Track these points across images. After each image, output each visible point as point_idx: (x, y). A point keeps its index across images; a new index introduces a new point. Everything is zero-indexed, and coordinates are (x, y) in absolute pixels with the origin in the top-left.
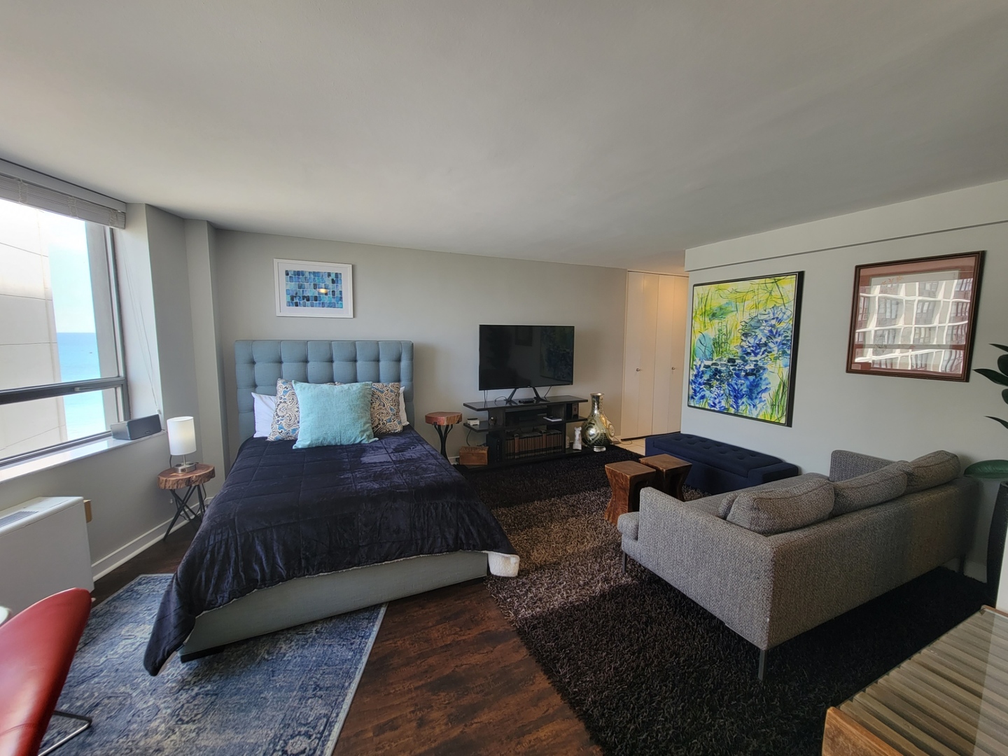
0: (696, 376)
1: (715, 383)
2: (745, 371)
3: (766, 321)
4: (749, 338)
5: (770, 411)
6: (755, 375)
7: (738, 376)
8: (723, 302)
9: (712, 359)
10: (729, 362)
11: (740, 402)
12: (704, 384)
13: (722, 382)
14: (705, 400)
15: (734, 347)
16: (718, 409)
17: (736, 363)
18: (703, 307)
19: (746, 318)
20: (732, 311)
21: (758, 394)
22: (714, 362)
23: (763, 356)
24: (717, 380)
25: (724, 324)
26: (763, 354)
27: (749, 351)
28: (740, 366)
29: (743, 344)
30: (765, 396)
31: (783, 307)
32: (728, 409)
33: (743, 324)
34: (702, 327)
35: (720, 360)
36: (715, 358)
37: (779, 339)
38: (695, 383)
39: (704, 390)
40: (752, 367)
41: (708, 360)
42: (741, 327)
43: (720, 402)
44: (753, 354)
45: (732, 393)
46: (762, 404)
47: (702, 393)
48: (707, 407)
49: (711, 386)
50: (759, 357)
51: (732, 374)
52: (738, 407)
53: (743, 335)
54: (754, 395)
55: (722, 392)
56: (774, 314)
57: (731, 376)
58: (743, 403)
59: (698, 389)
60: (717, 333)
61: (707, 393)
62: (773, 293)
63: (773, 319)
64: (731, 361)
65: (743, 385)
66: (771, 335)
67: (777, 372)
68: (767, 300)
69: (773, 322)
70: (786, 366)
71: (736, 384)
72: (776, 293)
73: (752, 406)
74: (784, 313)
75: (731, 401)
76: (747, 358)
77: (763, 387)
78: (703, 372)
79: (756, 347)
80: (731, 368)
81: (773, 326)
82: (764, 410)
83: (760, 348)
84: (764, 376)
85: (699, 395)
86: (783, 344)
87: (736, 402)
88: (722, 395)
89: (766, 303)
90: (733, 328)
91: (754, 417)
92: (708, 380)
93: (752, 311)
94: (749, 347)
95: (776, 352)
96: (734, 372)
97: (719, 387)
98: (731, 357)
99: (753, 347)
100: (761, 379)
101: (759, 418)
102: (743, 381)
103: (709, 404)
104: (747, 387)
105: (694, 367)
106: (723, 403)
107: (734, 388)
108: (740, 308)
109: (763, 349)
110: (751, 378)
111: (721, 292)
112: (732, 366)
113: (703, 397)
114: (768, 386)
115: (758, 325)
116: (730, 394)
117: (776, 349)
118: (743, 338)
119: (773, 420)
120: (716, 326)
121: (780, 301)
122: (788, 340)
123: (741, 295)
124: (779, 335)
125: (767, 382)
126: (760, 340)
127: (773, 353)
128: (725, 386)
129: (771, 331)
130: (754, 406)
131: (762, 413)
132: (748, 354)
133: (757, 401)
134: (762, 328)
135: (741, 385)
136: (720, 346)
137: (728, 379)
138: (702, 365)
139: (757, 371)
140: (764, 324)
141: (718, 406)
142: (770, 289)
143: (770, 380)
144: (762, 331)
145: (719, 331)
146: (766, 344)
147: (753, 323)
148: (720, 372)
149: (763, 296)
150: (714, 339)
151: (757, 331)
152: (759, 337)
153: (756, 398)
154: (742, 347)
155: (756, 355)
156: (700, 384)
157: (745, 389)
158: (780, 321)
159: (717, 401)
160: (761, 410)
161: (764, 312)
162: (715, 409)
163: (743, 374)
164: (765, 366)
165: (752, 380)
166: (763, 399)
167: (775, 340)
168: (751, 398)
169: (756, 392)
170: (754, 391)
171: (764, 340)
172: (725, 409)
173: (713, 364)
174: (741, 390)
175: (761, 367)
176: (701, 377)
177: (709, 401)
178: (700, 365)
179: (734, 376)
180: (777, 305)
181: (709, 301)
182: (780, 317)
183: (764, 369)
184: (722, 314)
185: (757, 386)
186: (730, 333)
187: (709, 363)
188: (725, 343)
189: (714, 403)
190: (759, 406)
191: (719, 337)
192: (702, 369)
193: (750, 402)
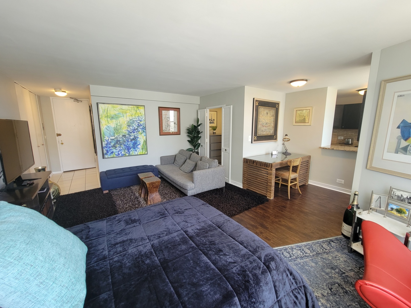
0: (106, 144)
1: (118, 145)
2: (131, 139)
3: (136, 121)
4: (130, 127)
5: (141, 151)
6: (135, 140)
7: (128, 141)
8: (116, 113)
9: (115, 136)
10: (123, 136)
11: (130, 150)
12: (112, 147)
13: (121, 144)
14: (113, 154)
15: (124, 130)
16: (121, 155)
17: (126, 137)
18: (106, 114)
19: (128, 119)
20: (121, 117)
21: (137, 146)
22: (116, 137)
23: (137, 133)
24: (119, 144)
25: (118, 121)
26: (137, 132)
27: (131, 132)
28: (128, 138)
29: (128, 129)
30: (139, 146)
31: (141, 117)
32: (125, 154)
33: (127, 122)
34: (107, 123)
35: (119, 136)
36: (116, 135)
37: (141, 127)
38: (106, 147)
39: (112, 150)
40: (133, 137)
41: (112, 136)
42: (126, 123)
43: (121, 153)
44: (133, 133)
45: (126, 148)
46: (139, 149)
47: (112, 151)
48: (115, 156)
49: (116, 147)
50: (135, 133)
51: (125, 141)
52: (129, 152)
53: (128, 126)
54: (135, 147)
55: (122, 148)
56: (138, 119)
57: (125, 142)
58: (131, 151)
59: (109, 150)
60: (115, 125)
61: (114, 150)
62: (137, 112)
63: (139, 120)
64: (124, 136)
65: (131, 144)
66: (139, 126)
67: (142, 138)
68: (135, 113)
69: (139, 121)
70: (145, 136)
71: (127, 144)
72: (138, 111)
73: (135, 151)
74: (142, 119)
75: (126, 151)
76: (130, 134)
77: (138, 144)
78: (110, 142)
79: (134, 130)
80: (124, 139)
81: (139, 123)
82: (140, 151)
83: (135, 130)
84: (138, 140)
85: (110, 152)
86: (143, 129)
87: (129, 151)
88: (122, 150)
89: (135, 114)
90: (123, 123)
91: (136, 154)
92: (114, 145)
93: (130, 117)
94: (131, 130)
95: (141, 131)
96: (126, 140)
97: (120, 147)
98: (124, 134)
99: (132, 130)
100: (137, 141)
101: (138, 154)
102: (130, 143)
103: (116, 155)
104: (132, 145)
105: (105, 140)
106: (123, 153)
107: (127, 146)
108: (125, 116)
109: (136, 131)
110: (133, 141)
111: (114, 108)
112: (124, 138)
113: (112, 152)
114: (140, 143)
115: (133, 122)
116: (125, 149)
117: (141, 130)
118: (128, 127)
119: (143, 154)
120: (115, 122)
121: (140, 114)
122: (144, 127)
123: (125, 111)
124: (141, 126)
125: (139, 141)
126: (135, 128)
127: (140, 132)
128: (123, 146)
129: (138, 124)
130: (136, 151)
131: (139, 152)
132: (131, 133)
133: (137, 149)
134: (135, 123)
135: (130, 144)
136: (118, 130)
137: (124, 143)
138: (110, 139)
139: (135, 139)
140: (136, 122)
141: (120, 154)
142: (136, 110)
143: (140, 141)
144: (135, 124)
145: (116, 124)
146: (137, 129)
147: (131, 121)
148: (119, 141)
149: (134, 112)
150: (114, 128)
151: (133, 124)
152: (134, 126)
153: (136, 148)
154: (128, 130)
155: (134, 133)
156: (109, 147)
157: (131, 145)
158: (141, 121)
159: (120, 152)
160: (138, 151)
161: (135, 118)
162: (119, 156)
163: (130, 140)
164: (138, 136)
165: (134, 142)
166: (139, 148)
167: (140, 127)
168: (134, 148)
169: (136, 146)
170: (135, 145)
171: (136, 127)
172: (124, 155)
173: (115, 138)
174: (130, 146)
175: (136, 137)
176: (110, 144)
177: (116, 154)
178: (108, 140)
179: (126, 141)
180: (139, 116)
181: (109, 112)
182: (141, 120)
183: (138, 137)
184: (117, 117)
185: (136, 143)
186: (122, 125)
187: (113, 138)
188: (120, 129)
189: (118, 154)
190: (138, 150)
191: (116, 127)
192: (109, 141)
193: (134, 150)
